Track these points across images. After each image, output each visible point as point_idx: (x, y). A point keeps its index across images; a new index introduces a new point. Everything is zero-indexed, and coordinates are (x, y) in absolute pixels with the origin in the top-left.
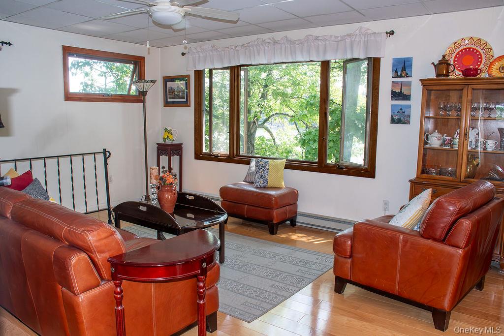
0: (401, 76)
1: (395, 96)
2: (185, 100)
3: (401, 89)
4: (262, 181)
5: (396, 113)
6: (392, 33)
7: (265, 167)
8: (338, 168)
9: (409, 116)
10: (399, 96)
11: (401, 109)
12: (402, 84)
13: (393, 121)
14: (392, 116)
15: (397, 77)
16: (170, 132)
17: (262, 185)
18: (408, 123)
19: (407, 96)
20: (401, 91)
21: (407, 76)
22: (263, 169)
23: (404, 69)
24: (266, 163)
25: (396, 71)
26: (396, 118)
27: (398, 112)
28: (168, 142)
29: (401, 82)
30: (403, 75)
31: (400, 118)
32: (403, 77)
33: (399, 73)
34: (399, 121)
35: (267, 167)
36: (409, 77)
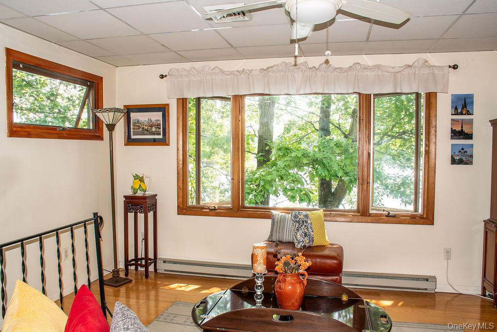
0: (461, 114)
1: (455, 135)
2: (161, 137)
3: (462, 127)
4: (306, 240)
5: (457, 153)
6: (455, 67)
7: (306, 222)
8: (387, 216)
9: (471, 156)
10: (460, 135)
11: (463, 149)
12: (463, 122)
13: (454, 161)
14: (452, 157)
15: (457, 114)
16: (142, 180)
17: (307, 245)
18: (471, 163)
19: (469, 134)
20: (462, 130)
21: (468, 113)
22: (305, 224)
23: (464, 106)
24: (306, 216)
25: (456, 109)
26: (457, 158)
27: (460, 152)
28: (140, 193)
29: (462, 119)
30: (464, 113)
31: (461, 158)
32: (464, 115)
33: (459, 111)
34: (461, 162)
35: (309, 222)
36: (470, 114)
